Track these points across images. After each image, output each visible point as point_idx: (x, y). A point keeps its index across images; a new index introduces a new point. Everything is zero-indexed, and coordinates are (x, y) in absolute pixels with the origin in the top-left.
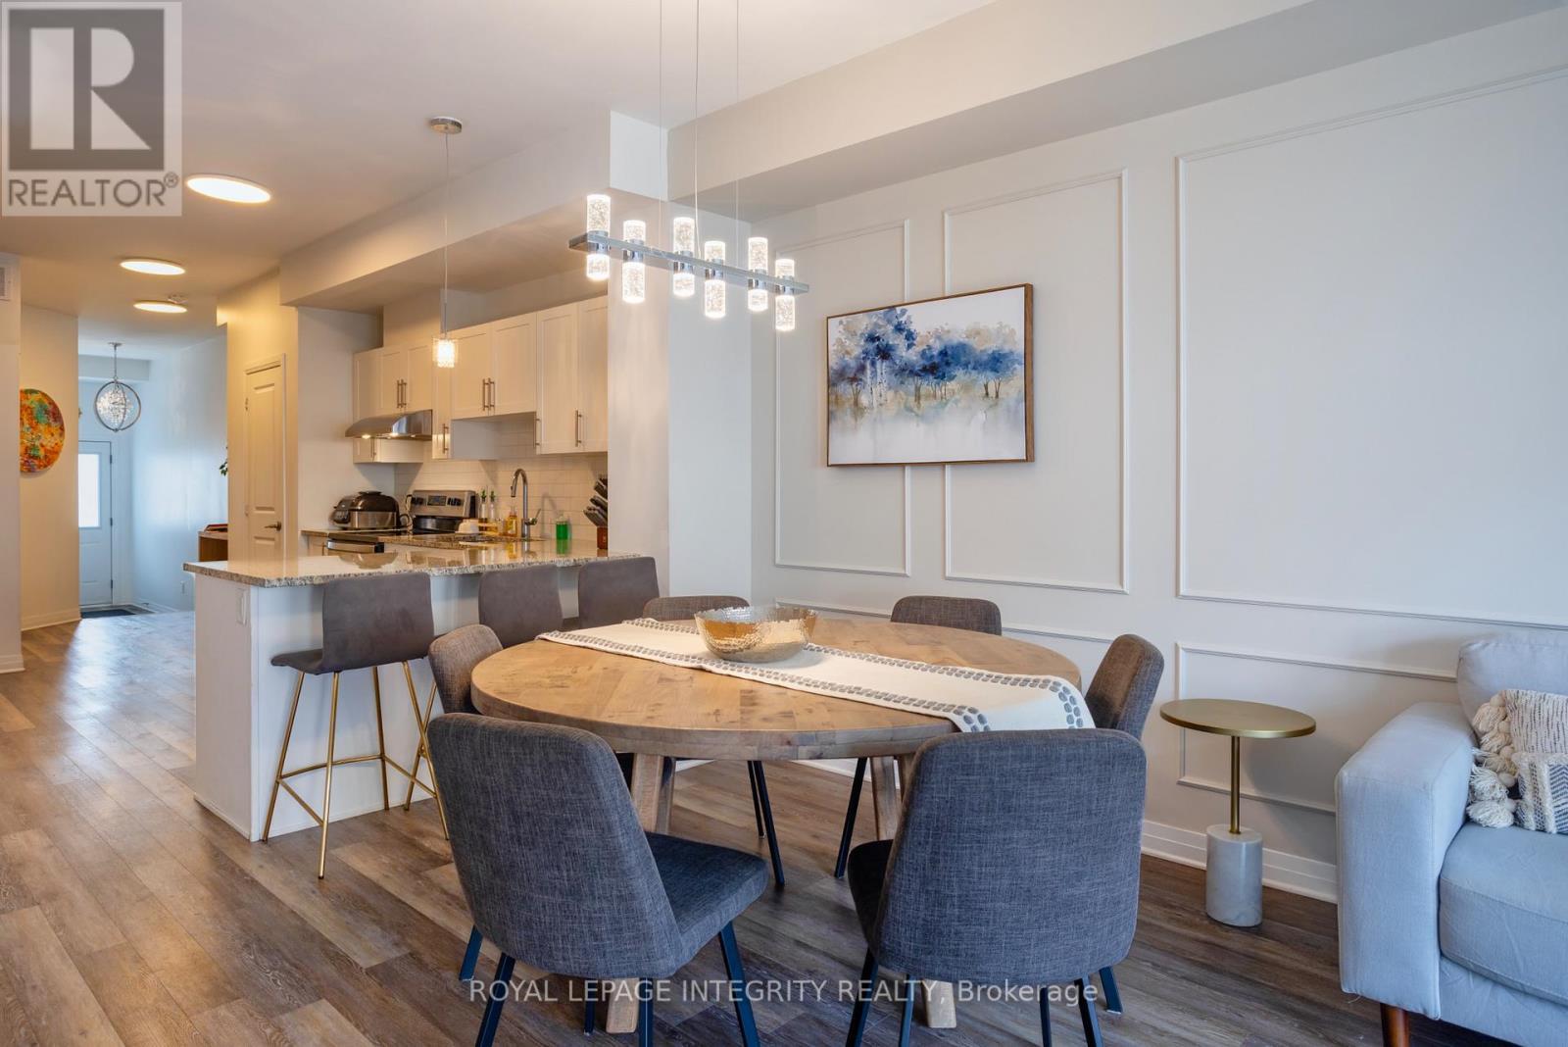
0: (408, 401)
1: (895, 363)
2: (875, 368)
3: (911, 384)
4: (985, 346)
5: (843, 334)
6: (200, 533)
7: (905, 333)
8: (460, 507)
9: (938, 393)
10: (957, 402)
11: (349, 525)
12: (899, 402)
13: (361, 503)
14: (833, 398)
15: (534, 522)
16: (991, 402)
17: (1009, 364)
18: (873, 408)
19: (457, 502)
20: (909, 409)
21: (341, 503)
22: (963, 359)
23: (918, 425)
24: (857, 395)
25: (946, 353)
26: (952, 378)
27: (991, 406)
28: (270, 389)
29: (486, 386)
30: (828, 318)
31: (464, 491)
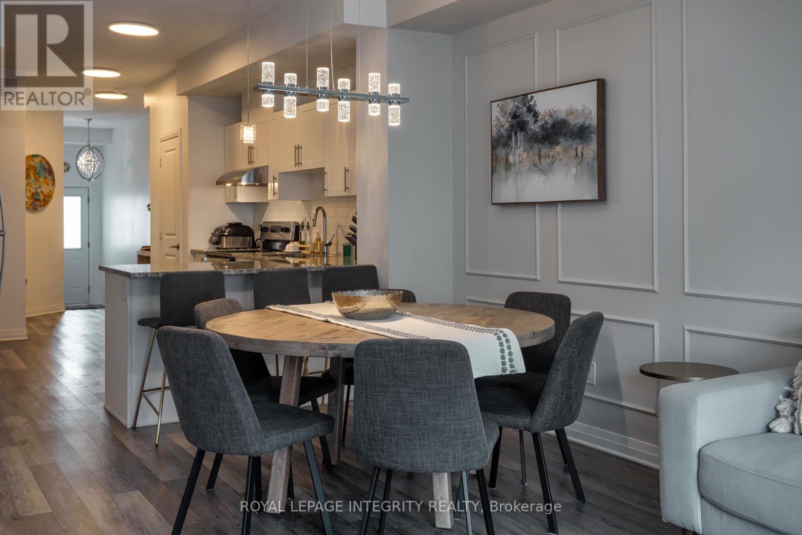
0: (255, 160)
1: (527, 134)
2: (517, 137)
3: (536, 147)
4: (576, 121)
5: (500, 113)
6: (138, 252)
7: (533, 113)
8: (289, 233)
9: (551, 154)
10: (560, 160)
11: (220, 246)
12: (530, 161)
13: (227, 231)
14: (494, 157)
15: (330, 244)
16: (579, 160)
17: (589, 134)
18: (516, 165)
19: (287, 230)
20: (535, 165)
21: (216, 230)
22: (564, 131)
23: (540, 176)
24: (507, 155)
25: (555, 126)
26: (558, 144)
27: (579, 163)
28: (173, 152)
29: (297, 150)
30: (492, 102)
31: (292, 222)
